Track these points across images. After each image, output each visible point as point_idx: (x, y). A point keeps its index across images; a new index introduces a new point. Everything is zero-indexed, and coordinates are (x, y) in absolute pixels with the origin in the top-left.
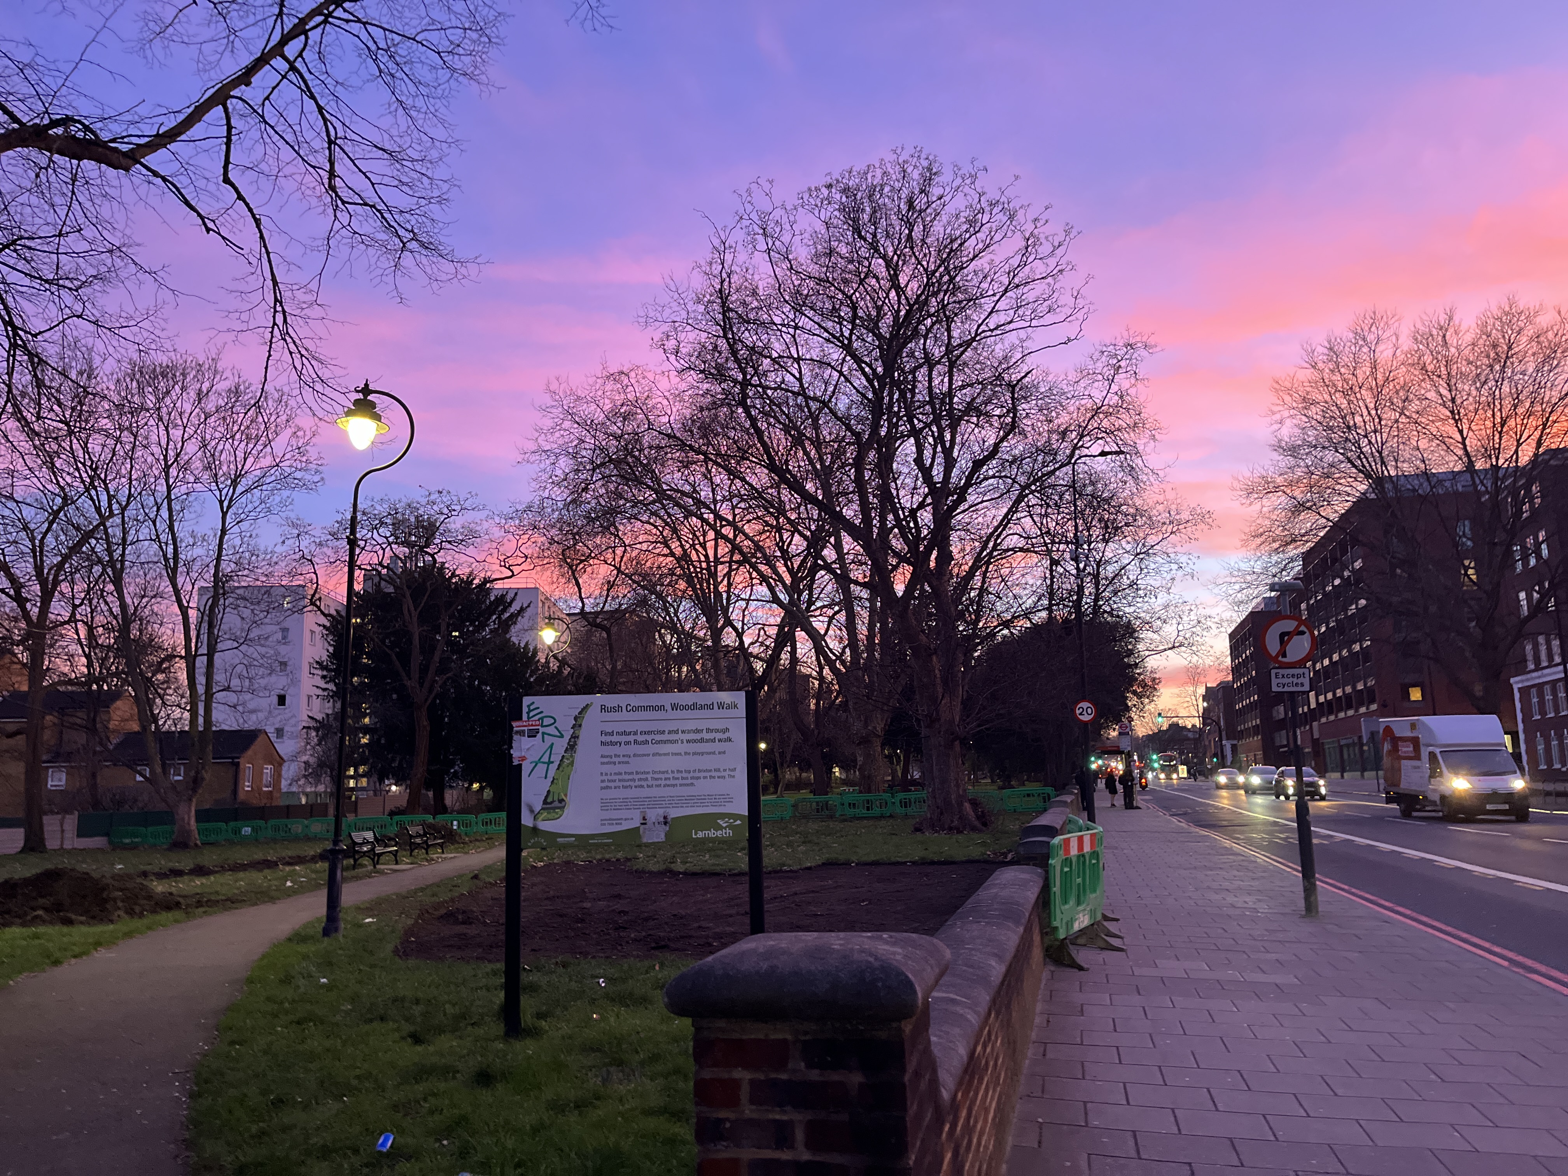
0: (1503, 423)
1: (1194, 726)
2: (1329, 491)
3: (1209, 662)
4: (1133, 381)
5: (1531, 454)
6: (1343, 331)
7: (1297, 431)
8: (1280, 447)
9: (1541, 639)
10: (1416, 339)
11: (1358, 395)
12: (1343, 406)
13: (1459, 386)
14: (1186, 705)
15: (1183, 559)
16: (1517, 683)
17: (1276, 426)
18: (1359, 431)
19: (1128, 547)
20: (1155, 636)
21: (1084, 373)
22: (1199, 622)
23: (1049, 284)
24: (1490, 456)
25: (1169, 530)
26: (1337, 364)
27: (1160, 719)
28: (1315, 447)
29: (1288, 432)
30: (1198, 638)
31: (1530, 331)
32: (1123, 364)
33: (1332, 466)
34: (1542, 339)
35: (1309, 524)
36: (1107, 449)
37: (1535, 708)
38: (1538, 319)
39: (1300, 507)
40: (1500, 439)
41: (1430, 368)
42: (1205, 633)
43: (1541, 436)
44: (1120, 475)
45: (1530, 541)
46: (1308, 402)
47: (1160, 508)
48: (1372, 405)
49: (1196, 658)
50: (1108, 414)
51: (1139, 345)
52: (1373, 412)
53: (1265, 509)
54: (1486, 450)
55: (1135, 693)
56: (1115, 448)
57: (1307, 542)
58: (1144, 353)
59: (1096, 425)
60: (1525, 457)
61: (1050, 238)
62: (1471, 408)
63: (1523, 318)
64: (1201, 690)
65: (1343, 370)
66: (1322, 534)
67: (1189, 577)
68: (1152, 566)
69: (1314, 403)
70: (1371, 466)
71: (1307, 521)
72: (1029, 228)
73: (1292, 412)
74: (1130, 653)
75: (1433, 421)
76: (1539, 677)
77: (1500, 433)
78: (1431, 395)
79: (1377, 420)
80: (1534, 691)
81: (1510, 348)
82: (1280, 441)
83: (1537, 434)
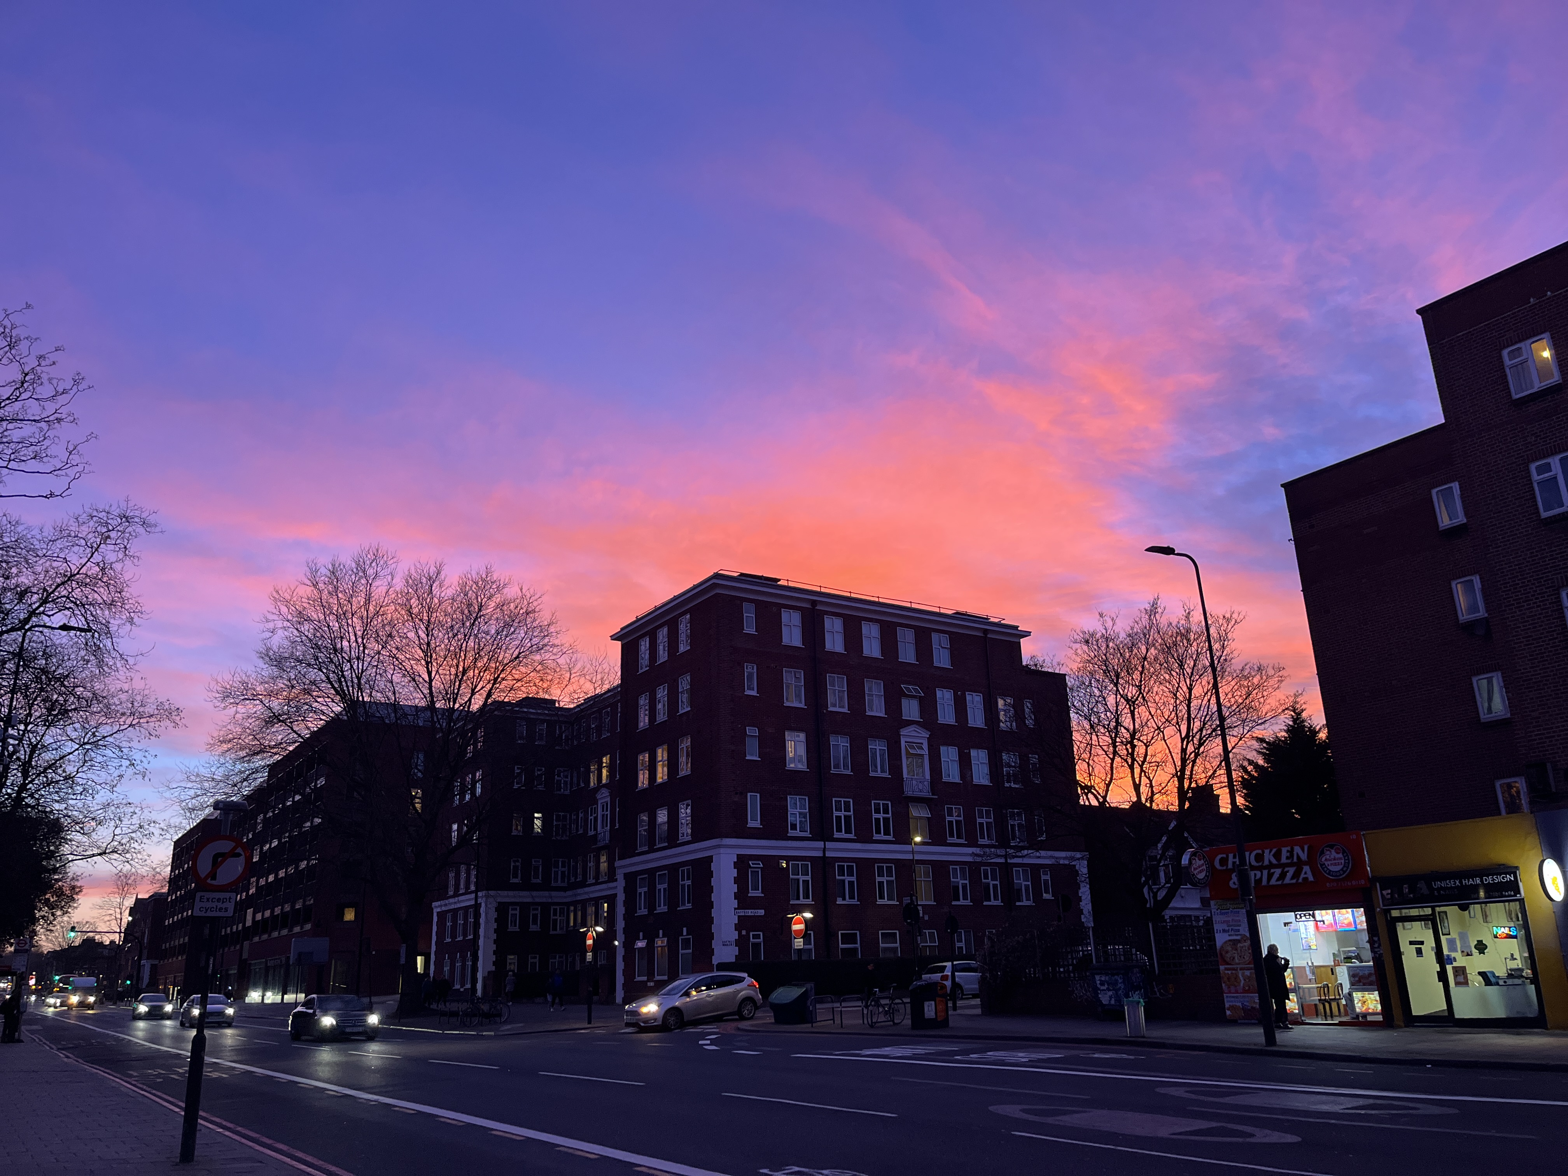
0: (464, 672)
1: (112, 942)
2: (306, 707)
3: (143, 871)
4: (121, 555)
5: (481, 703)
6: (347, 560)
7: (286, 643)
8: (267, 655)
9: (463, 868)
10: (408, 582)
11: (350, 621)
12: (334, 629)
13: (435, 632)
14: (107, 918)
15: (137, 756)
16: (437, 907)
17: (269, 634)
18: (344, 655)
19: (74, 735)
20: (85, 839)
21: (62, 533)
22: (141, 827)
23: (41, 429)
24: (449, 700)
25: (128, 722)
26: (336, 588)
27: (72, 934)
28: (300, 662)
29: (279, 641)
30: (136, 845)
31: (498, 599)
32: (113, 534)
33: (313, 683)
34: (505, 608)
35: (280, 737)
36: (73, 623)
37: (448, 932)
38: (505, 591)
39: (274, 718)
40: (460, 686)
41: (415, 611)
42: (145, 840)
43: (491, 689)
44: (83, 653)
45: (469, 778)
46: (302, 617)
47: (124, 697)
48: (359, 633)
49: (128, 866)
50: (82, 584)
51: (136, 520)
52: (360, 640)
53: (238, 716)
54: (447, 694)
55: (47, 902)
56: (82, 624)
57: (276, 754)
58: (140, 530)
59: (65, 593)
60: (477, 704)
61: (55, 382)
62: (442, 654)
63: (494, 586)
64: (130, 902)
65: (340, 595)
66: (291, 748)
67: (140, 777)
68: (100, 759)
69: (309, 620)
70: (348, 691)
71: (279, 734)
72: (31, 363)
73: (286, 624)
74: (51, 855)
75: (409, 659)
76: (455, 903)
77: (460, 681)
78: (411, 635)
79: (361, 648)
80: (449, 915)
81: (480, 610)
82: (268, 649)
83: (489, 686)
